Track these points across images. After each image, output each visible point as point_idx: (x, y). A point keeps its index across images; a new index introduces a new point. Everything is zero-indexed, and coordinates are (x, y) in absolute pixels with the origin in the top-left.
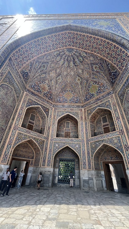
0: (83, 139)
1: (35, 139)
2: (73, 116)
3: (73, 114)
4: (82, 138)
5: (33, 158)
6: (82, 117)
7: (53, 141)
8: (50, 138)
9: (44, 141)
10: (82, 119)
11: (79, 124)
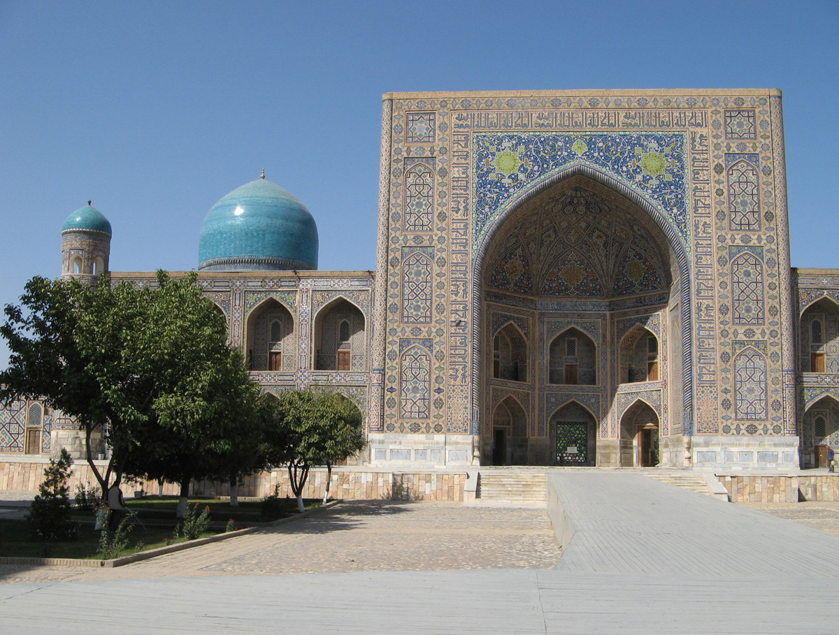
0: (604, 387)
1: (514, 393)
2: (585, 332)
3: (585, 328)
4: (602, 384)
5: (509, 424)
6: (604, 335)
7: (545, 393)
8: (537, 386)
9: (528, 394)
10: (604, 341)
11: (598, 352)
